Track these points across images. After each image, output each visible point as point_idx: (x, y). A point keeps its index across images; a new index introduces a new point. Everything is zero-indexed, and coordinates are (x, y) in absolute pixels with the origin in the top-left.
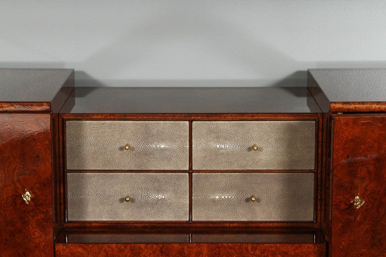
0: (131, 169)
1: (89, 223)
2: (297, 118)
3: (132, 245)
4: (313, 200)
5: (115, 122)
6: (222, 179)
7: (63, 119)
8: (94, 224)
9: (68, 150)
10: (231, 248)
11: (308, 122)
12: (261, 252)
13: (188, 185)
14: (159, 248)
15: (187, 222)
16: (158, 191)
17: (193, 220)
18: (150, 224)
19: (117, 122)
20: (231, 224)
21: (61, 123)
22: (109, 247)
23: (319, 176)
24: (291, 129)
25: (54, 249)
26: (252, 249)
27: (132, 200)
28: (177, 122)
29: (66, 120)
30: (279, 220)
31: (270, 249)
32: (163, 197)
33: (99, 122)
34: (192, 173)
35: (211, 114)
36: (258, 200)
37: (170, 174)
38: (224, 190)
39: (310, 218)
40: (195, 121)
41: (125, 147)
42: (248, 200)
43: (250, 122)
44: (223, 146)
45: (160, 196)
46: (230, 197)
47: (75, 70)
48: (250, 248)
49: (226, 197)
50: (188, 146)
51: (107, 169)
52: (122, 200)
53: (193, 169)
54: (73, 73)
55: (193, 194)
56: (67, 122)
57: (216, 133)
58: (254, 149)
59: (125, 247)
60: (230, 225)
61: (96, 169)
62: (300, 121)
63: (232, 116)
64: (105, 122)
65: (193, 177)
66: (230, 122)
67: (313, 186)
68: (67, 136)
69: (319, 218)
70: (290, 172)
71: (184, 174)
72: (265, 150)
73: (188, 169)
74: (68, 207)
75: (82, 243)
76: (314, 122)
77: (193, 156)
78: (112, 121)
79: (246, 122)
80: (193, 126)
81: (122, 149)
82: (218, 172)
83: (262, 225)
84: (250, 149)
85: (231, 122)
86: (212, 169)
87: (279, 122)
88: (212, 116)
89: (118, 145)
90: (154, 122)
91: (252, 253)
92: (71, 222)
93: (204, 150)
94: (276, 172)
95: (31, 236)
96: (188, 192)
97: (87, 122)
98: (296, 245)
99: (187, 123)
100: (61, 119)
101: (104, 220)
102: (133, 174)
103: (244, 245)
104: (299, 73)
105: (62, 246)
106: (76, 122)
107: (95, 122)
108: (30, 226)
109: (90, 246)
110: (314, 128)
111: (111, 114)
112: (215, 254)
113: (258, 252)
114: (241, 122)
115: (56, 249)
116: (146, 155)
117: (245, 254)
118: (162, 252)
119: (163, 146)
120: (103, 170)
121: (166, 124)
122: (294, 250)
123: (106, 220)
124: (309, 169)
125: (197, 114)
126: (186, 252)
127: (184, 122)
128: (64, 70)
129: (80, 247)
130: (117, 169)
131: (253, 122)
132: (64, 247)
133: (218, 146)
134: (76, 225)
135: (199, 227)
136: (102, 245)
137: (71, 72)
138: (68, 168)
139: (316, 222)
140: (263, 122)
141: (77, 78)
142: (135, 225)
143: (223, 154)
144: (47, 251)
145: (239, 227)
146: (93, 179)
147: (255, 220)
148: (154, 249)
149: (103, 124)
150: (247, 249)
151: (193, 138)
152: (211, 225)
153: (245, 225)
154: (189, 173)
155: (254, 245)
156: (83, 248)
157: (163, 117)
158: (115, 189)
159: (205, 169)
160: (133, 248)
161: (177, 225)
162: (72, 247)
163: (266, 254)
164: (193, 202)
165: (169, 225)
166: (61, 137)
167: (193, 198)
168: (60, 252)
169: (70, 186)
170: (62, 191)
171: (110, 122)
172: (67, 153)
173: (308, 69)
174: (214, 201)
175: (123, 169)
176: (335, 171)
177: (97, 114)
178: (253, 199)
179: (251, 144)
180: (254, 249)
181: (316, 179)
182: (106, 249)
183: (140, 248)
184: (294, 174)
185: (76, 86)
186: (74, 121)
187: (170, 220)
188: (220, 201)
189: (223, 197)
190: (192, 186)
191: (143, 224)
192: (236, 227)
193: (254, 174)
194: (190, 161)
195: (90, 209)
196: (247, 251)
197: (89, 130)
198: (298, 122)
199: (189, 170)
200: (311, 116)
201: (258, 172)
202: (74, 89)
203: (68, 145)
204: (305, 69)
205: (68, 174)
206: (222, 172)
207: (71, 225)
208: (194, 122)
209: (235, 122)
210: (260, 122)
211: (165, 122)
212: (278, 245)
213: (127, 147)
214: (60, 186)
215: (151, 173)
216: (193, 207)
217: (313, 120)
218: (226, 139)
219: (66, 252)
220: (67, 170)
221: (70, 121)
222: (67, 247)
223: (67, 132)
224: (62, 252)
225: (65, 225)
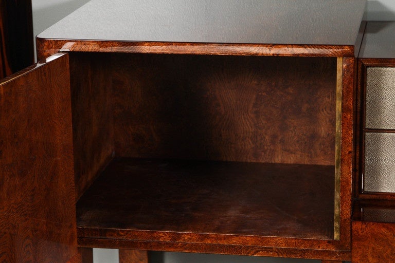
1: (391, 195)
7: (363, 65)
9: (368, 104)
21: (360, 69)
25: (351, 227)
29: (367, 67)
56: (369, 70)
68: (368, 87)
75: (385, 223)
92: (368, 193)
100: (360, 65)
105: (360, 225)
115: (354, 228)
129: (384, 226)
132: (364, 226)
134: (374, 197)
156: (388, 228)
162: (372, 227)
168: (358, 232)
169: (368, 149)
170: (358, 155)
172: (367, 107)
186: (378, 68)
203: (368, 98)
205: (366, 134)
207: (367, 197)
214: (356, 148)
219: (365, 232)
220: (366, 129)
221: (372, 68)
222: (366, 226)
223: (368, 81)
224: (360, 232)
225: (361, 196)
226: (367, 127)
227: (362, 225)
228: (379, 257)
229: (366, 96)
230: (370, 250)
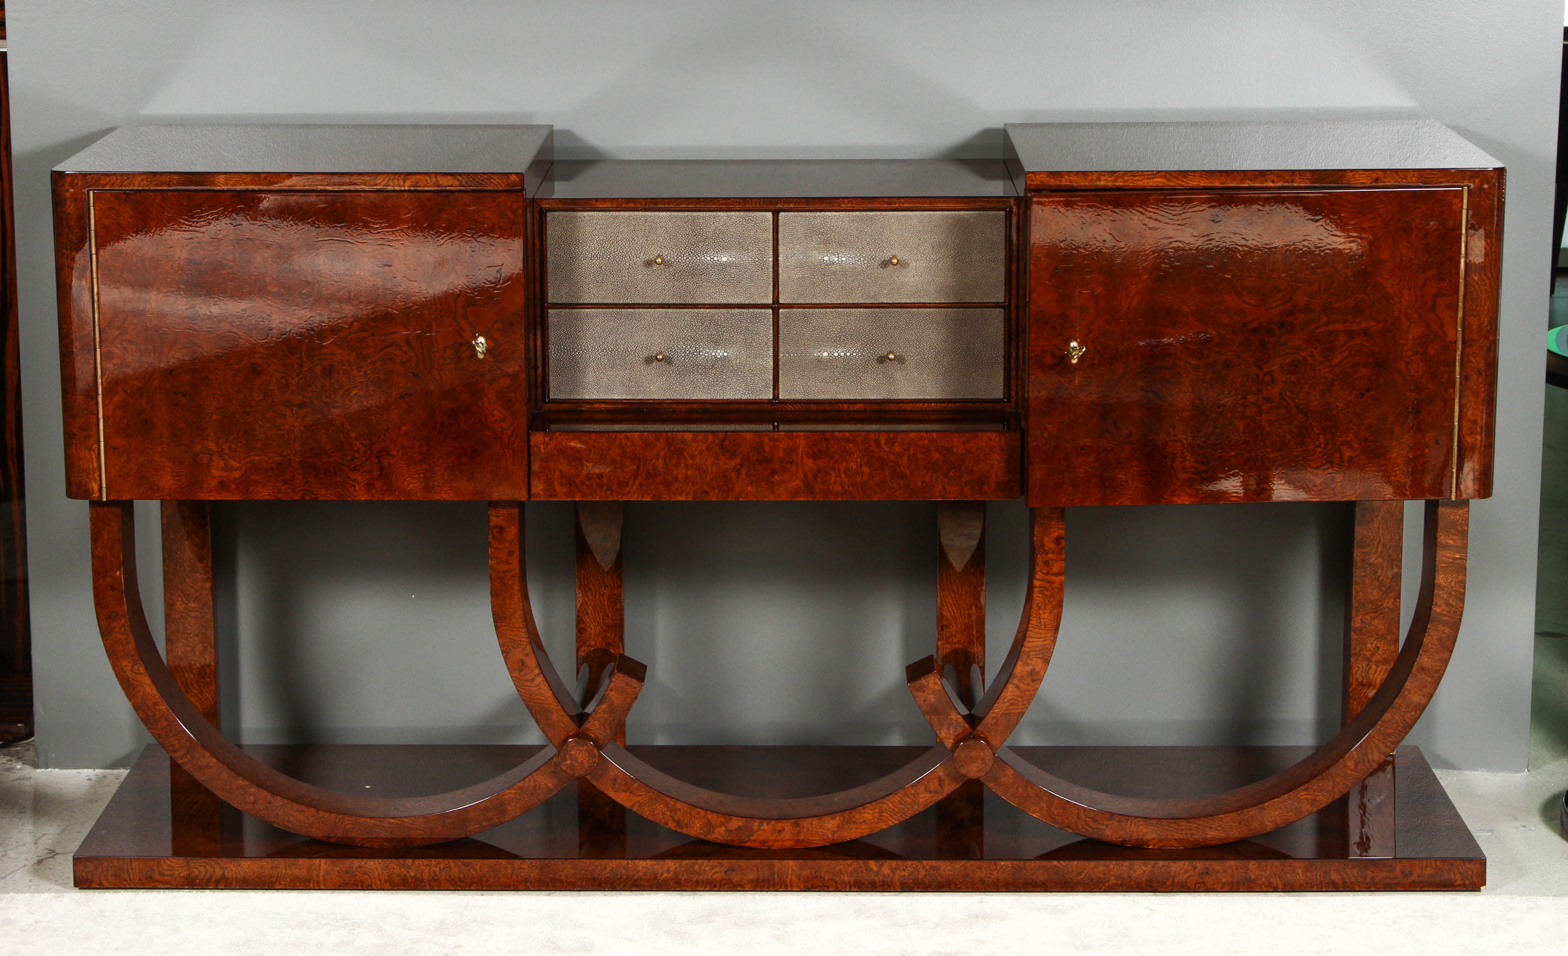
0: (666, 301)
1: (589, 403)
2: (972, 206)
3: (670, 434)
4: (1002, 360)
5: (636, 213)
6: (833, 320)
7: (541, 209)
8: (597, 406)
9: (550, 267)
10: (848, 441)
11: (991, 213)
12: (903, 449)
13: (771, 332)
14: (717, 442)
15: (769, 402)
16: (716, 343)
17: (781, 397)
18: (701, 406)
19: (641, 213)
20: (851, 406)
21: (537, 216)
22: (627, 438)
23: (1013, 314)
24: (961, 227)
25: (529, 441)
26: (886, 443)
27: (668, 360)
28: (751, 214)
29: (546, 211)
30: (940, 397)
31: (921, 443)
32: (725, 354)
33: (608, 213)
34: (778, 309)
35: (814, 198)
36: (900, 360)
37: (737, 310)
38: (837, 341)
39: (998, 393)
40: (784, 211)
41: (655, 259)
42: (882, 360)
43: (885, 213)
44: (836, 259)
45: (720, 353)
46: (848, 354)
47: (555, 128)
48: (883, 441)
49: (842, 354)
50: (771, 259)
51: (621, 302)
52: (649, 360)
53: (781, 302)
54: (551, 133)
55: (781, 349)
56: (549, 215)
57: (822, 234)
58: (892, 263)
59: (657, 439)
60: (849, 407)
61: (601, 301)
62: (976, 212)
63: (852, 203)
64: (618, 213)
65: (781, 316)
66: (848, 213)
67: (1002, 332)
68: (549, 241)
69: (1013, 393)
70: (959, 307)
71: (763, 310)
72: (913, 264)
73: (771, 302)
74: (551, 373)
75: (579, 432)
76: (1003, 213)
77: (780, 277)
78: (631, 213)
79: (879, 213)
80: (780, 221)
81: (648, 264)
82: (826, 308)
83: (909, 407)
84: (885, 264)
85: (851, 213)
86: (814, 301)
87: (938, 213)
88: (815, 203)
89: (643, 258)
90: (708, 214)
91: (887, 450)
92: (555, 401)
93: (801, 266)
94: (933, 307)
95: (486, 419)
96: (771, 344)
97: (586, 214)
98: (967, 435)
99: (769, 215)
100: (536, 210)
101: (616, 397)
102: (670, 310)
103: (872, 435)
104: (988, 133)
105: (542, 437)
106: (565, 213)
107: (601, 213)
108: (485, 399)
109: (594, 436)
110: (1003, 224)
111: (628, 200)
112: (819, 451)
113: (897, 448)
114: (868, 213)
115: (532, 443)
116: (693, 275)
117: (873, 451)
118: (723, 448)
119: (724, 259)
120: (613, 304)
121: (730, 218)
122: (963, 443)
123: (619, 398)
124: (994, 301)
125: (788, 200)
126: (767, 448)
127: (765, 214)
128: (532, 127)
129: (575, 438)
130: (641, 302)
131: (890, 213)
132: (547, 439)
133: (826, 258)
134: (565, 406)
135: (791, 411)
136: (615, 434)
137: (546, 132)
138: (551, 300)
139: (1009, 401)
140: (909, 213)
141: (557, 143)
142: (675, 406)
143: (835, 273)
144: (515, 446)
145: (865, 411)
146: (596, 320)
147: (894, 397)
148: (709, 442)
149: (615, 218)
150: (877, 443)
151: (780, 243)
152: (814, 407)
153: (876, 407)
154: (773, 308)
155: (891, 435)
156: (581, 441)
157: (724, 204)
158: (637, 339)
159: (803, 302)
160: (670, 441)
161: (751, 407)
162: (560, 439)
163: (912, 452)
164: (780, 362)
165: (736, 406)
166: (537, 242)
167: (781, 355)
168: (539, 448)
169: (553, 333)
170: (539, 343)
171: (627, 214)
172: (549, 271)
173: (1005, 124)
174: (820, 361)
175: (652, 302)
176: (1034, 296)
177: (604, 200)
178: (891, 356)
179: (888, 255)
180: (891, 442)
181: (1007, 319)
182: (621, 442)
183: (684, 441)
184: (967, 310)
185: (556, 158)
186: (562, 213)
187: (738, 396)
188: (830, 361)
189: (836, 354)
190: (778, 334)
191: (688, 406)
192: (860, 411)
193: (892, 310)
194: (774, 286)
195: (590, 377)
196: (878, 445)
197: (588, 229)
198: (973, 212)
199: (774, 303)
200: (998, 202)
201: (901, 308)
202: (552, 163)
203: (550, 258)
204: (999, 125)
205: (550, 311)
206: (833, 308)
207: (554, 407)
208: (782, 214)
209: (857, 213)
210: (904, 213)
211: (729, 213)
212: (934, 435)
213: (659, 260)
214: (535, 335)
215: (702, 310)
216: (780, 372)
217: (1002, 210)
218: (840, 244)
219: (549, 447)
220: (548, 304)
221: (553, 213)
222: (550, 439)
223: (549, 232)
224: (542, 447)
225: (545, 407)
226: (550, 301)
227: (544, 438)
228: (570, 485)
229: (546, 254)
230: (557, 474)
